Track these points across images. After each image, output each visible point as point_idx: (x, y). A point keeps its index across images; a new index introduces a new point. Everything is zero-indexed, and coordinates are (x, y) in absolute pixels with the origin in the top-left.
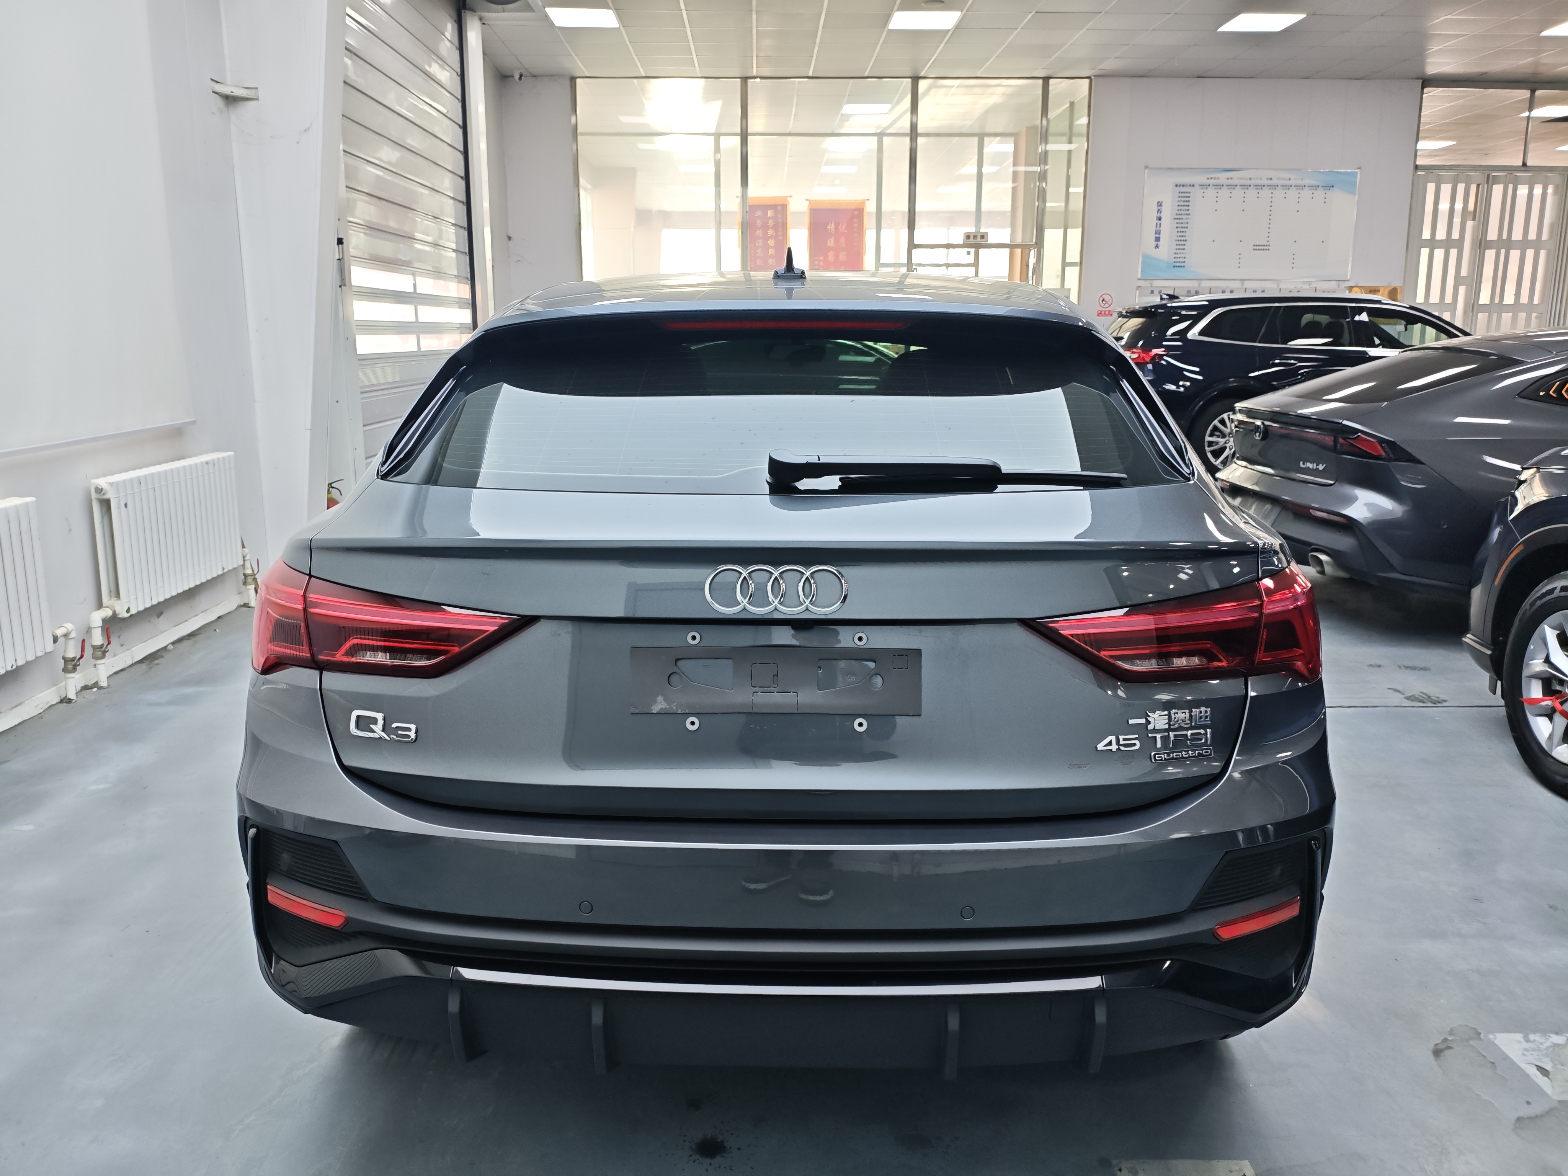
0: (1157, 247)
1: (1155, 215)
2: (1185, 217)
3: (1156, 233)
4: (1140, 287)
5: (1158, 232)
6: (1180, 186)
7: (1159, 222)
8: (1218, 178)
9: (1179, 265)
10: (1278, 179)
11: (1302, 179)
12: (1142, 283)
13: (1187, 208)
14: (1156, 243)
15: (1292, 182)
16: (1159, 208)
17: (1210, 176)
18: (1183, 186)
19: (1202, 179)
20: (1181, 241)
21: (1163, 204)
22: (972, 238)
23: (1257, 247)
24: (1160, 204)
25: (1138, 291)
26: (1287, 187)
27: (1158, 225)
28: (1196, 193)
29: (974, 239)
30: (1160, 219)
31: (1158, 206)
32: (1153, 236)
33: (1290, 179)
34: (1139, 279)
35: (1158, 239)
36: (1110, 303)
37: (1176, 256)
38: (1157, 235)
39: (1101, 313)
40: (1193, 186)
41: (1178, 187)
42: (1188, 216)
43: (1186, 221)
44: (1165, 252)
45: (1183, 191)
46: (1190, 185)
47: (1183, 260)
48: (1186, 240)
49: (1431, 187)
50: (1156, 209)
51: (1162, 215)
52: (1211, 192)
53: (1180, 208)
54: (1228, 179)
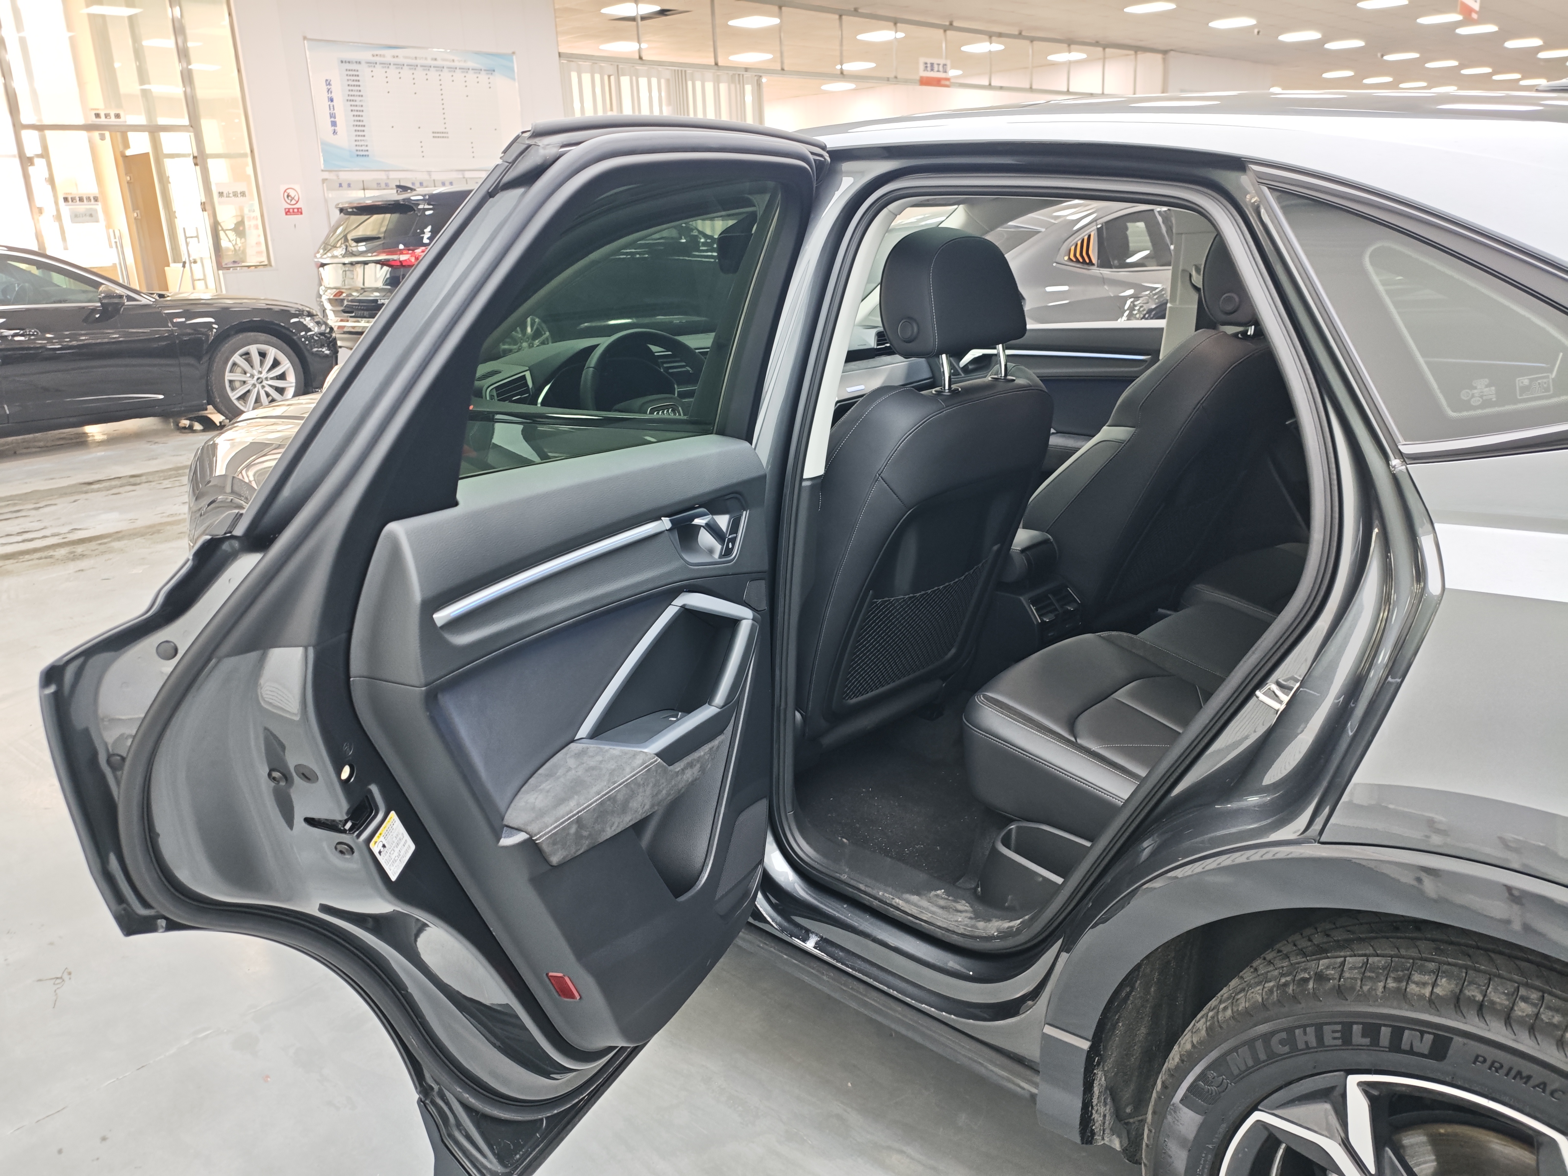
0: (335, 132)
1: (326, 95)
2: (358, 99)
3: (331, 117)
4: (327, 179)
5: (332, 116)
6: (345, 62)
7: (332, 104)
8: (384, 56)
9: (362, 154)
10: (444, 60)
11: (465, 61)
12: (326, 175)
13: (358, 88)
14: (333, 128)
15: (456, 64)
16: (329, 87)
17: (375, 52)
18: (349, 62)
19: (366, 55)
20: (359, 127)
21: (331, 83)
22: (103, 116)
23: (437, 135)
24: (328, 83)
25: (325, 185)
26: (453, 69)
27: (332, 108)
28: (365, 72)
29: (106, 117)
30: (332, 100)
31: (327, 85)
32: (329, 121)
33: (453, 61)
34: (322, 171)
35: (334, 124)
36: (296, 198)
37: (357, 143)
38: (333, 119)
39: (289, 211)
40: (360, 63)
41: (344, 64)
42: (360, 98)
43: (361, 104)
44: (344, 139)
45: (351, 68)
46: (356, 62)
47: (366, 148)
48: (364, 126)
49: (574, 75)
50: (325, 88)
51: (334, 95)
52: (379, 71)
53: (351, 88)
54: (394, 57)
